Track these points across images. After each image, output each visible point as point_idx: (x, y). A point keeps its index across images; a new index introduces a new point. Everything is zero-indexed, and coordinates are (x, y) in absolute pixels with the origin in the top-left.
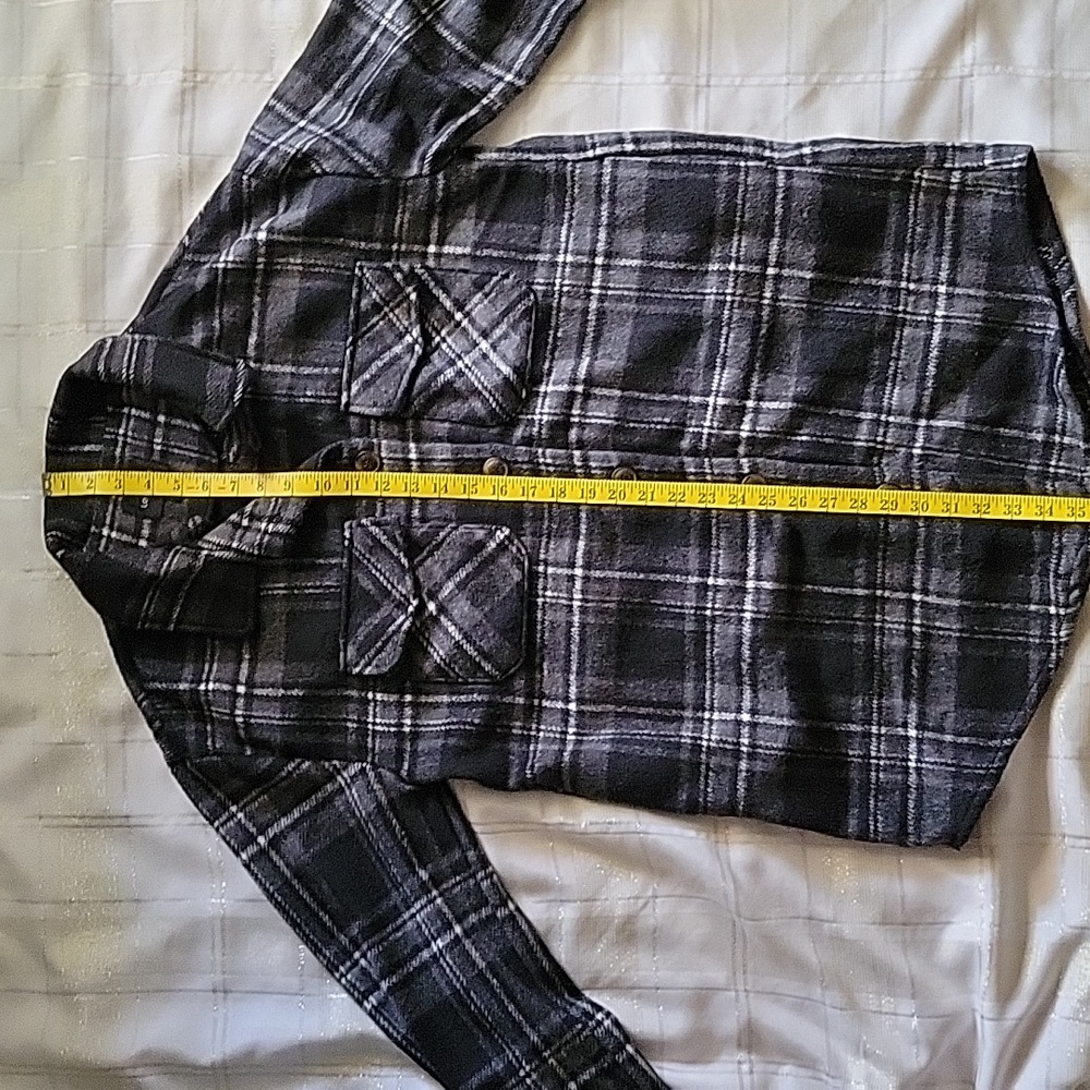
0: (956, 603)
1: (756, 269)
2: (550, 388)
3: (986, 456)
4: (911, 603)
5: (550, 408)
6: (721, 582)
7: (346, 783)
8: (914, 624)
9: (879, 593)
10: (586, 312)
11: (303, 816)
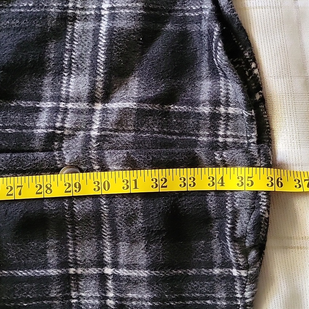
0: (144, 273)
3: (159, 133)
4: (103, 278)
8: (108, 298)
9: (72, 271)
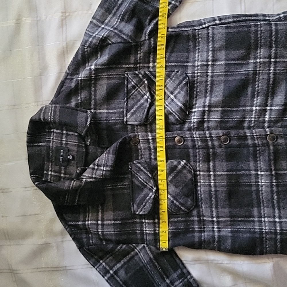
1: (267, 60)
2: (196, 110)
5: (197, 116)
6: (263, 173)
7: (138, 251)
10: (207, 81)
11: (125, 263)
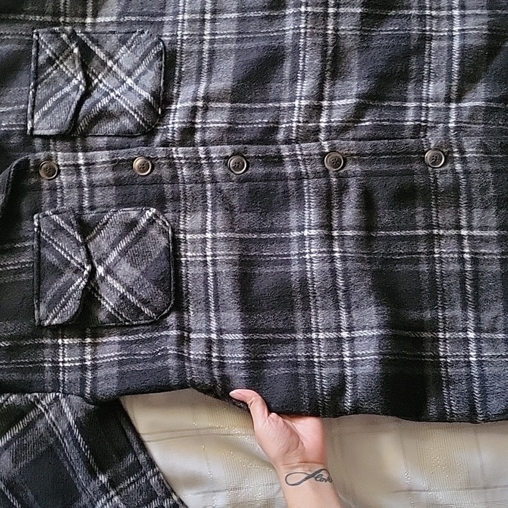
0: (494, 233)
1: (319, 10)
2: (179, 106)
3: (503, 125)
4: (460, 238)
5: (179, 119)
6: (313, 232)
7: (45, 409)
8: (464, 253)
9: (435, 232)
10: (201, 52)
